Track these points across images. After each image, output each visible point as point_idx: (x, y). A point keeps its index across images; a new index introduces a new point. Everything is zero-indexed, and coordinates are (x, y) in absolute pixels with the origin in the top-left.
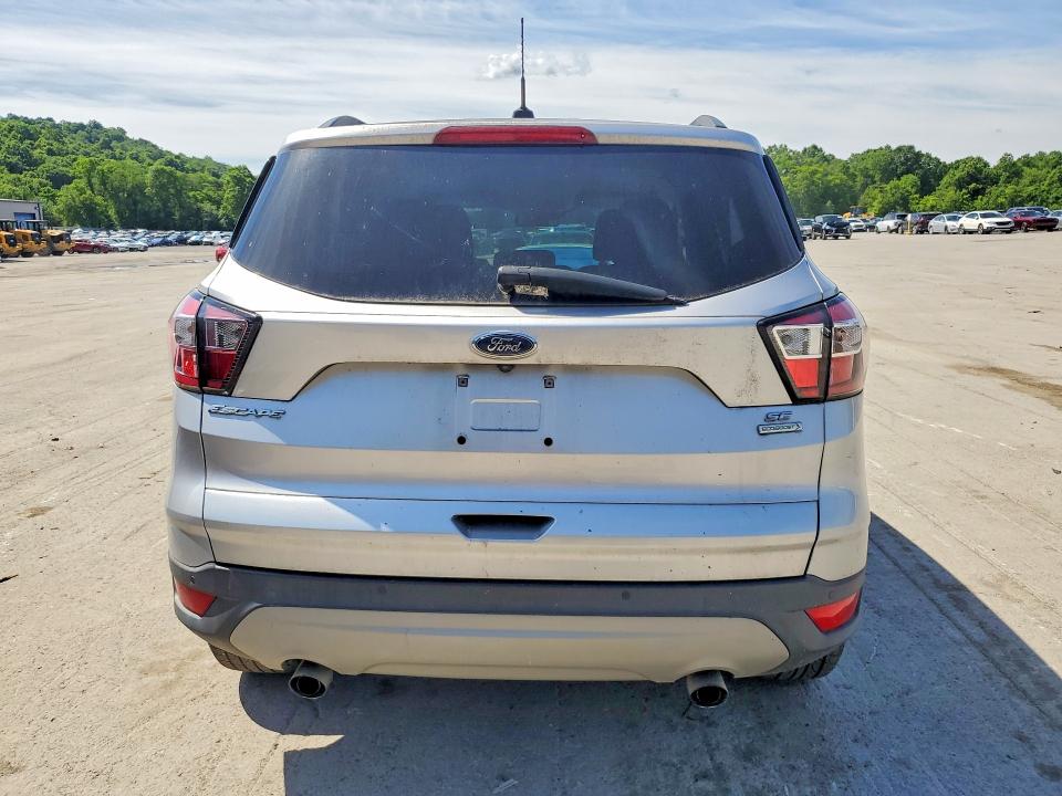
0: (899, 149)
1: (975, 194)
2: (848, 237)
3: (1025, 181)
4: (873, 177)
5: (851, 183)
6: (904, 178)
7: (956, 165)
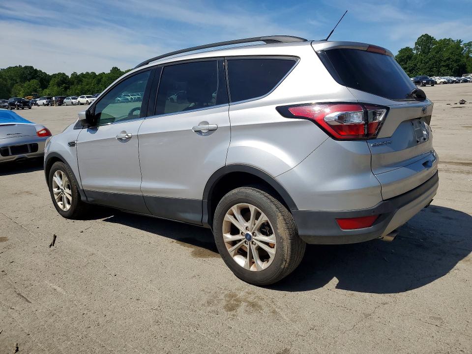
0: (26, 67)
1: (66, 88)
2: (30, 108)
3: (84, 84)
4: (16, 80)
5: (5, 83)
6: (32, 81)
7: (54, 76)
